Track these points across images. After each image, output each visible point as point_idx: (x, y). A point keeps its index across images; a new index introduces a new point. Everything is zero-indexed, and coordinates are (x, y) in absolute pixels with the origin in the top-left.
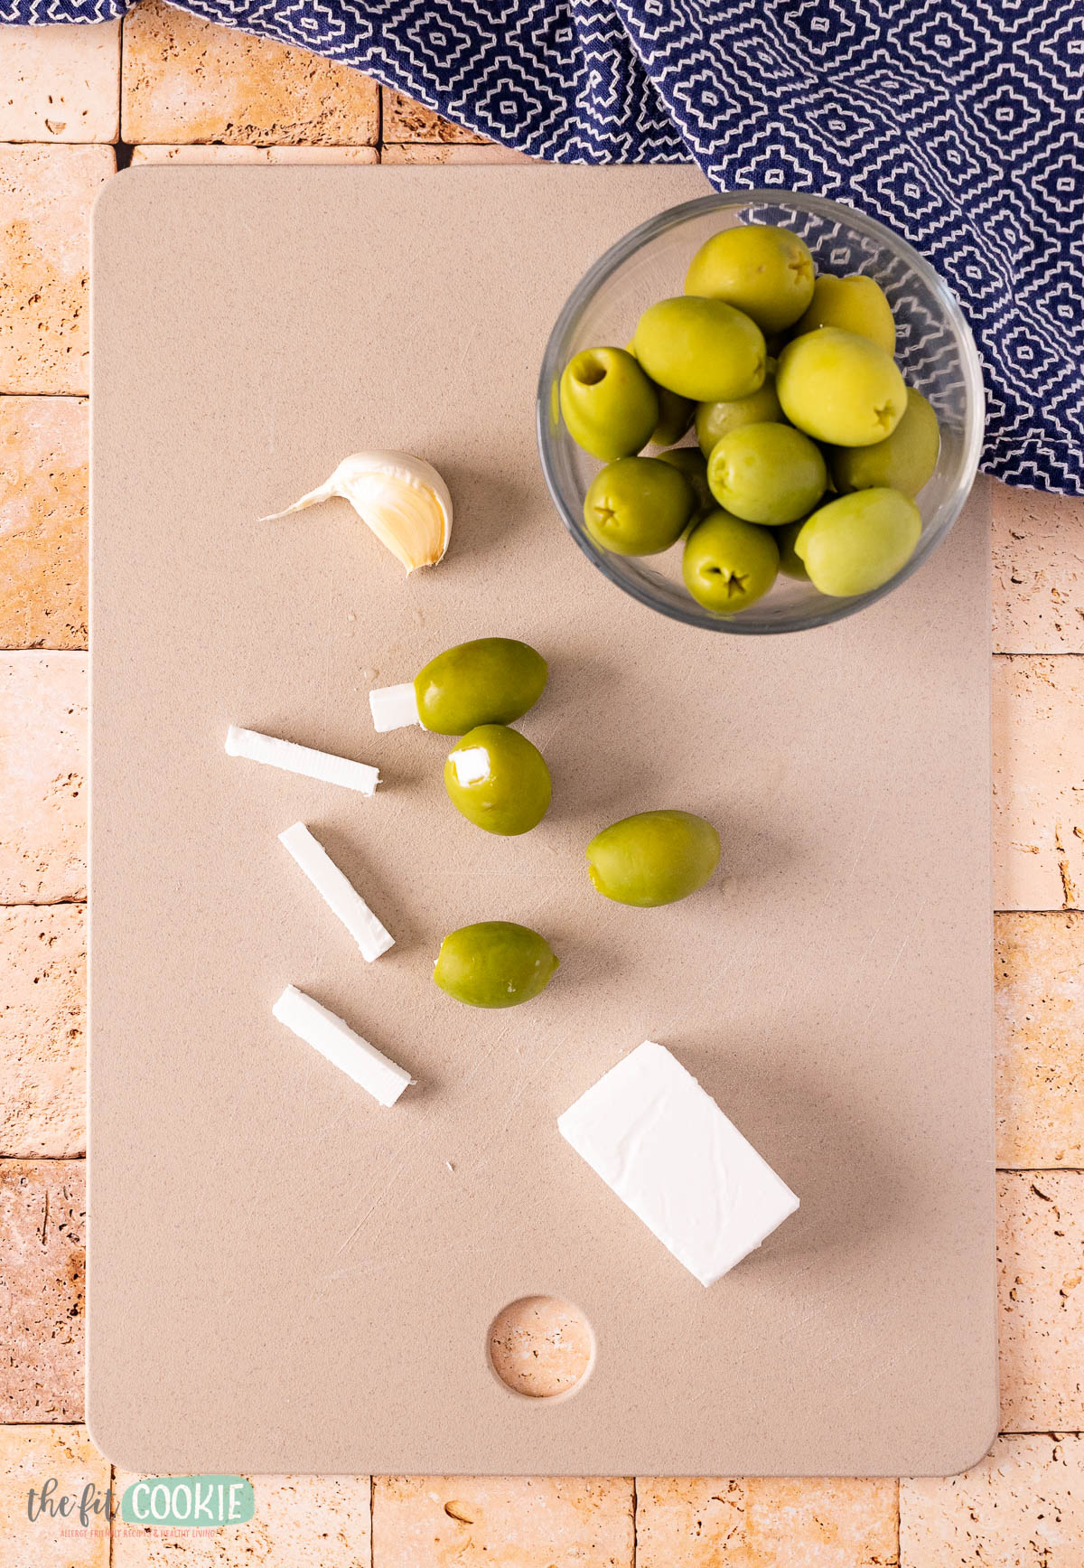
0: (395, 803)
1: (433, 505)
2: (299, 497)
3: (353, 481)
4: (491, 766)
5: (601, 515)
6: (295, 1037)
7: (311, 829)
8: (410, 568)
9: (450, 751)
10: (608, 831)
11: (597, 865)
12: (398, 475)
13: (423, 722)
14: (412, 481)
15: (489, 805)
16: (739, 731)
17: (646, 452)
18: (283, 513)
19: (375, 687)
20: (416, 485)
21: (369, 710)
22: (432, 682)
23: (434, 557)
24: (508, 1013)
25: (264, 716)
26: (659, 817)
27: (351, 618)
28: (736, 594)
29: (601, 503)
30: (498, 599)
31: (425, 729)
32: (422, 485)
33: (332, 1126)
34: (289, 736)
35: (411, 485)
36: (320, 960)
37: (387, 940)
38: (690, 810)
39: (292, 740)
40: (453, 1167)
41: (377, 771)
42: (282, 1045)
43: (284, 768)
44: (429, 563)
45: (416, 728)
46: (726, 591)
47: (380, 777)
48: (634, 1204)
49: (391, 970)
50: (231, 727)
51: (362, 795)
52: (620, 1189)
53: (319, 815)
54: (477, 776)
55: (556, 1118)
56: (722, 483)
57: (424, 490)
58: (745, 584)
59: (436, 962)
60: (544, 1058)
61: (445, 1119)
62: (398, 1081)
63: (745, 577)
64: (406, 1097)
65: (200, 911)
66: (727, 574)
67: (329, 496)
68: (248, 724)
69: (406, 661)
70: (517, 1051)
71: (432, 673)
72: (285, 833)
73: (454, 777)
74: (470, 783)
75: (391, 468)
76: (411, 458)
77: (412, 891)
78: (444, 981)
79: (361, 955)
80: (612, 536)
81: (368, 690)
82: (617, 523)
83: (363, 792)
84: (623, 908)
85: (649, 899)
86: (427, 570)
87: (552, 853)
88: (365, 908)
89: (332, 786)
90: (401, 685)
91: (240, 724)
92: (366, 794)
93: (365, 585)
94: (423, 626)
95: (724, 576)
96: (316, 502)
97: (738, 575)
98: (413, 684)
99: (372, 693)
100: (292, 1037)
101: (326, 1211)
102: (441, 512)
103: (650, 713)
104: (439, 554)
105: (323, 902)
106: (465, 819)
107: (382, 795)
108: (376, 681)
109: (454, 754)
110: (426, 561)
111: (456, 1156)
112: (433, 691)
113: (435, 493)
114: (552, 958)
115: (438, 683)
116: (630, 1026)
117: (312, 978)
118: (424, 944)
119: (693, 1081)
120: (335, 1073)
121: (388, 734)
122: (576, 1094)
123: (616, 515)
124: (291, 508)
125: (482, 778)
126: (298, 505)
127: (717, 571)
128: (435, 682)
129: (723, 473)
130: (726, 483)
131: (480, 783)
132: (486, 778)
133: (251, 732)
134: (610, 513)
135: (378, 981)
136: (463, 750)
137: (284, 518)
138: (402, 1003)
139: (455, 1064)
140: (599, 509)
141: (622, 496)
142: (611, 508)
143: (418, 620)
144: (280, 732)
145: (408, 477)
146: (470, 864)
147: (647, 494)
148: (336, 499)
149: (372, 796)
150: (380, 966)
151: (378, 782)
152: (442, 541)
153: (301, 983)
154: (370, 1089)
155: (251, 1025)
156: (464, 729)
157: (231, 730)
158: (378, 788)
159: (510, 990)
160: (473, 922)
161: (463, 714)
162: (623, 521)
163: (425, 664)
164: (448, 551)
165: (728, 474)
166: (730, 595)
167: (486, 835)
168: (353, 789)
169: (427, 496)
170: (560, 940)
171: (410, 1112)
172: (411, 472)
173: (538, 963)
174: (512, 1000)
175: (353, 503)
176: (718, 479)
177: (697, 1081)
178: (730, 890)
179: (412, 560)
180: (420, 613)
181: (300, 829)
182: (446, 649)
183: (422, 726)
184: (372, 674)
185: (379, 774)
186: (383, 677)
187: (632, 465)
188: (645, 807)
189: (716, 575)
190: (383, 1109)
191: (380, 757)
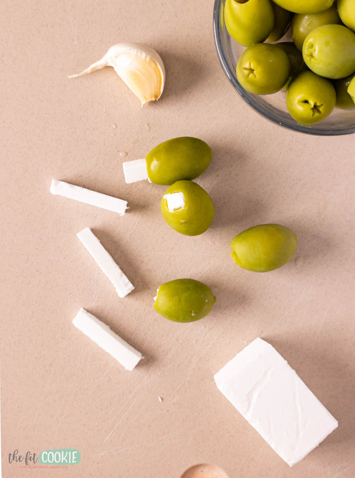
0: (135, 218)
1: (156, 70)
2: (89, 66)
3: (116, 57)
4: (185, 202)
5: (247, 72)
6: (84, 335)
7: (94, 231)
8: (143, 102)
9: (164, 194)
10: (241, 234)
11: (237, 252)
12: (139, 54)
13: (150, 178)
14: (146, 57)
15: (183, 221)
16: (304, 184)
17: (267, 41)
18: (81, 74)
19: (126, 161)
20: (148, 59)
21: (123, 172)
22: (154, 158)
23: (156, 97)
24: (190, 325)
25: (71, 174)
26: (268, 228)
27: (114, 126)
28: (317, 114)
29: (247, 66)
30: (187, 118)
31: (150, 182)
32: (151, 59)
33: (102, 379)
34: (83, 185)
35: (145, 59)
36: (97, 296)
37: (130, 287)
38: (280, 223)
39: (84, 187)
40: (162, 399)
41: (126, 202)
42: (77, 338)
43: (80, 201)
44: (154, 99)
45: (146, 181)
46: (311, 112)
47: (128, 205)
48: (255, 425)
49: (132, 301)
50: (53, 180)
51: (119, 214)
52: (248, 417)
53: (98, 224)
54: (177, 207)
55: (213, 376)
56: (311, 56)
57: (152, 62)
58: (321, 109)
59: (155, 298)
60: (208, 346)
61: (158, 376)
62: (135, 358)
63: (322, 105)
64: (140, 365)
65: (37, 271)
66: (312, 103)
67: (103, 66)
68: (63, 178)
69: (141, 148)
70: (194, 342)
71: (155, 153)
72: (80, 233)
73: (166, 207)
74: (174, 210)
75: (136, 51)
76: (145, 47)
77: (143, 262)
78: (159, 309)
79: (117, 294)
80: (252, 83)
81: (122, 162)
82: (255, 76)
83: (119, 213)
84: (247, 271)
85: (263, 269)
86: (153, 103)
87: (213, 244)
88: (120, 271)
89: (104, 210)
90: (139, 160)
91: (58, 179)
92: (121, 214)
93: (121, 110)
94: (150, 131)
95: (311, 105)
96: (97, 68)
97: (318, 104)
98: (145, 159)
99: (124, 164)
100: (82, 335)
101: (99, 421)
102: (160, 73)
103: (261, 175)
104: (159, 95)
105: (99, 267)
106: (169, 227)
107: (128, 215)
108: (126, 158)
109: (166, 195)
110: (152, 98)
111: (163, 394)
112: (155, 163)
113: (157, 64)
114: (213, 298)
115: (158, 159)
116: (250, 330)
117: (92, 305)
118: (149, 288)
119: (285, 362)
120: (104, 353)
121: (132, 184)
122: (223, 363)
123: (254, 72)
124: (85, 71)
125: (180, 208)
126: (88, 70)
127: (306, 102)
128: (156, 158)
129: (312, 50)
130: (313, 55)
131: (179, 210)
132: (183, 208)
133: (63, 182)
134: (252, 71)
135: (126, 307)
136: (171, 194)
137: (81, 77)
138: (137, 318)
139: (163, 348)
140: (246, 69)
141: (259, 62)
142: (252, 67)
143: (147, 128)
144: (78, 183)
145: (144, 55)
146: (172, 249)
147: (271, 61)
148: (108, 68)
149: (124, 215)
150: (127, 299)
151: (127, 208)
152: (160, 88)
153: (87, 307)
154: (121, 362)
155: (62, 328)
156: (171, 183)
157: (53, 182)
158: (127, 211)
159: (193, 315)
160: (173, 279)
161: (169, 175)
162: (258, 75)
163: (150, 150)
164: (163, 94)
165: (315, 50)
166: (313, 115)
167: (180, 235)
168: (114, 212)
169: (153, 65)
170: (215, 287)
171: (141, 372)
172: (145, 52)
173: (207, 301)
174: (193, 319)
175: (116, 69)
176: (308, 53)
177: (287, 362)
178: (300, 263)
179: (145, 98)
180: (148, 125)
181: (87, 231)
182: (161, 142)
183: (149, 180)
184: (125, 154)
185: (127, 204)
186: (129, 156)
187: (262, 47)
188: (258, 222)
189: (306, 104)
190: (127, 371)
191: (128, 195)
